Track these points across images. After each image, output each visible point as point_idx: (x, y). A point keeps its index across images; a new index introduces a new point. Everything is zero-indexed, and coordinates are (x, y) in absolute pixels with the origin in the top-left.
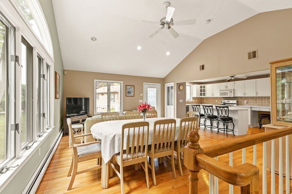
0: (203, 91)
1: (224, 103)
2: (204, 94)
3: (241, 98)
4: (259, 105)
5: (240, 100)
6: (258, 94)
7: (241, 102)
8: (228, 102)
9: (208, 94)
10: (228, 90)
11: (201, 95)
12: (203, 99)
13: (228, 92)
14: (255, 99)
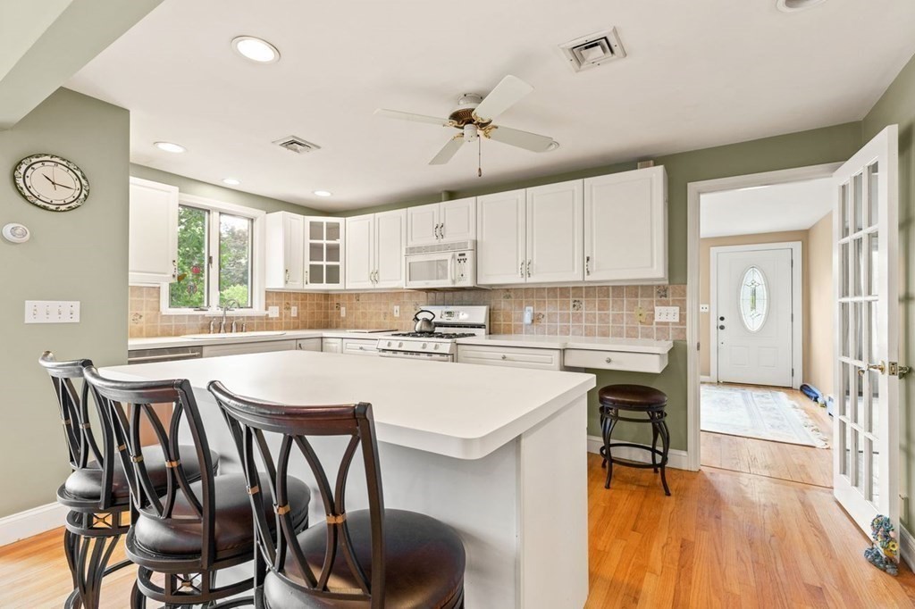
0: (325, 259)
1: (428, 322)
2: (333, 275)
3: (508, 291)
4: (590, 333)
5: (503, 304)
6: (593, 265)
7: (508, 316)
8: (445, 320)
9: (354, 278)
10: (447, 248)
12: (336, 301)
13: (448, 256)
14: (571, 299)
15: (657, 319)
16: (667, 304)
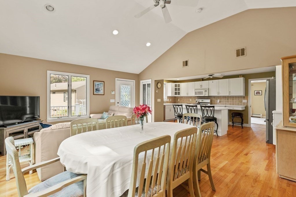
0: (177, 90)
1: (199, 102)
2: (179, 93)
3: (214, 97)
4: (230, 104)
5: (213, 99)
6: (231, 93)
7: (214, 101)
8: (202, 102)
9: (183, 94)
10: (203, 89)
11: (176, 93)
12: (177, 98)
13: (203, 91)
14: (227, 98)
15: (243, 102)
16: (245, 99)
